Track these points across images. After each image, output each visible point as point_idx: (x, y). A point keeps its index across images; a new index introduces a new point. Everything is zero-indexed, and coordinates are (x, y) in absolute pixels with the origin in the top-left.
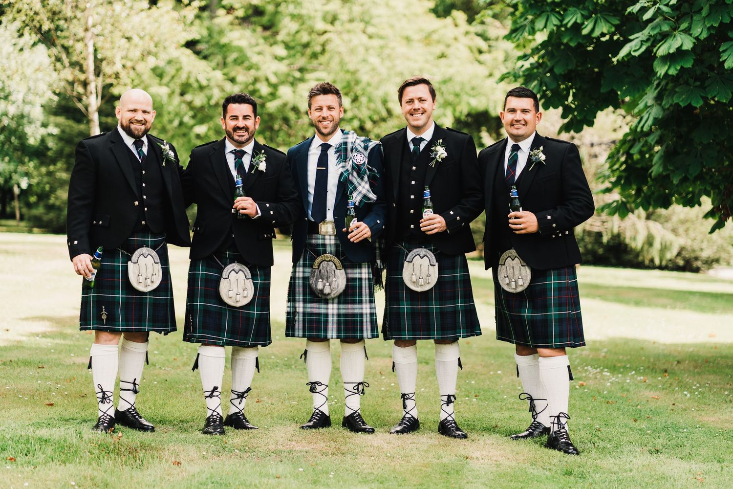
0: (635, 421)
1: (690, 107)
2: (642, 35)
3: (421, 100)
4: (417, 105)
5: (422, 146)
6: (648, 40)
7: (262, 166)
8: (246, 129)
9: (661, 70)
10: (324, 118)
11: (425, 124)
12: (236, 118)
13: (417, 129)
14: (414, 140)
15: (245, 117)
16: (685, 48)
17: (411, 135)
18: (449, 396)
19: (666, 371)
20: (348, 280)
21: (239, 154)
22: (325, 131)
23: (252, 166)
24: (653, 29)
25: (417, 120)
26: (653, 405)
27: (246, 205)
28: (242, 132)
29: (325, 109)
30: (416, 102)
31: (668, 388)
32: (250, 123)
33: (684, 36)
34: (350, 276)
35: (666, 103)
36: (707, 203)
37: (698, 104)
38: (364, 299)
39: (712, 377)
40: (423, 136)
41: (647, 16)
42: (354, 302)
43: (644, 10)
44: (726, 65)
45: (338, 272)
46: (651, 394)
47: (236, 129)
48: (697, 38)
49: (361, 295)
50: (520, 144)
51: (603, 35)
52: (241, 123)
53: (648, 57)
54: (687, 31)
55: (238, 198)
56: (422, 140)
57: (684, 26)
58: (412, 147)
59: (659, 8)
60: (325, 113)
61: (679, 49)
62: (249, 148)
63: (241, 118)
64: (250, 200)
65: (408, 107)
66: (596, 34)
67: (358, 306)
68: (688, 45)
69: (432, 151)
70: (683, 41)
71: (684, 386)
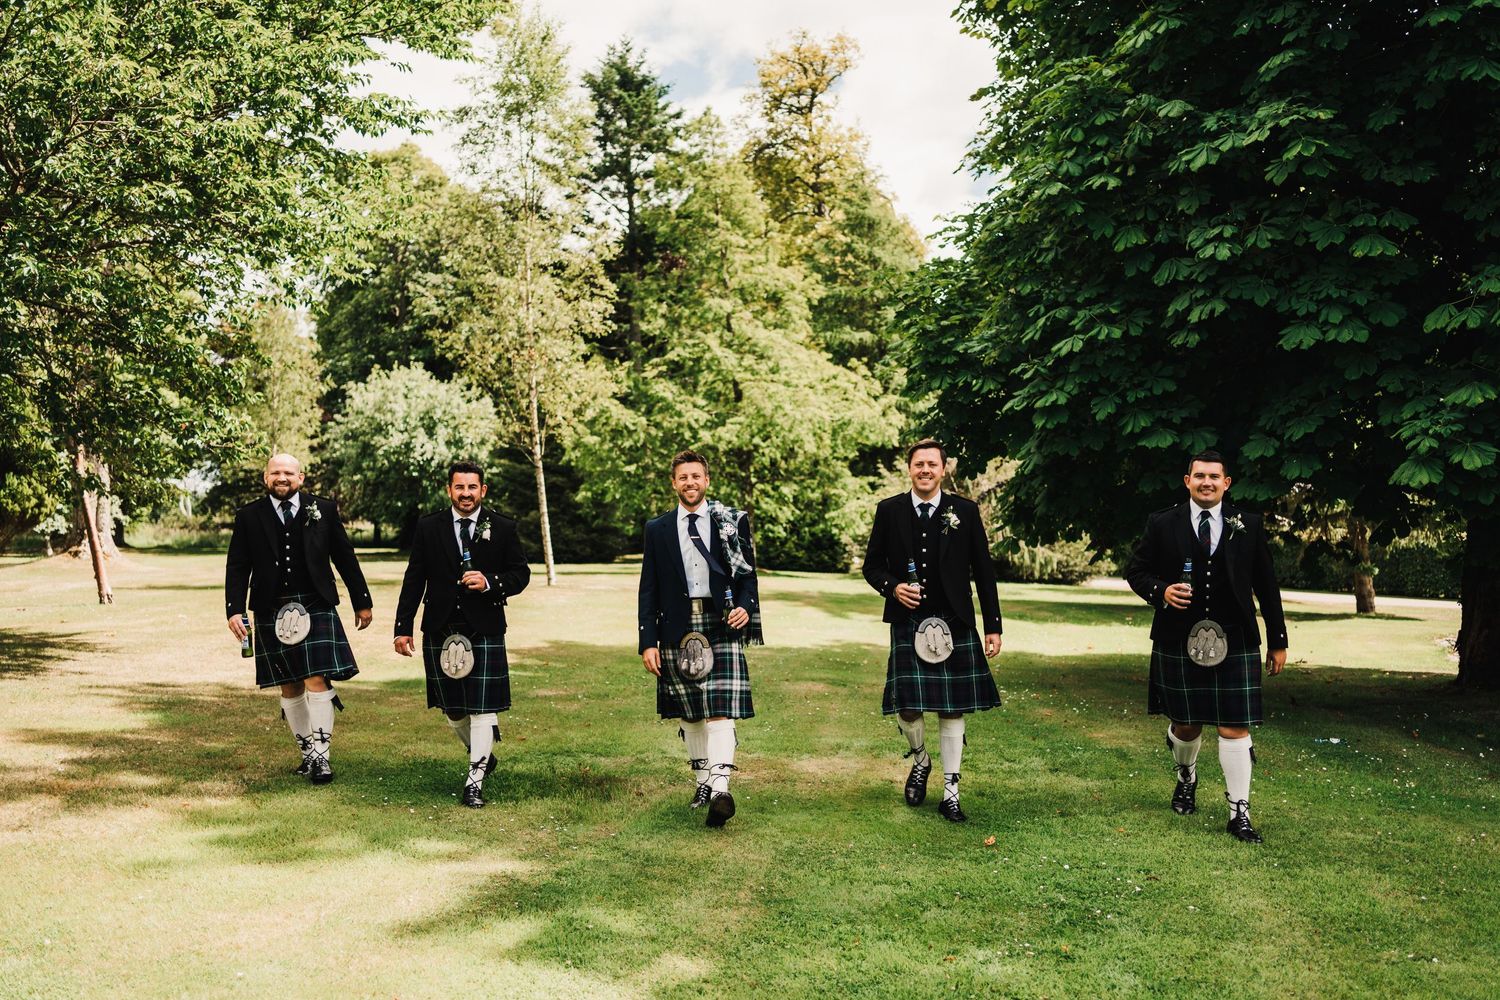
0: (1034, 739)
1: (1067, 456)
2: (1023, 392)
3: (931, 464)
4: (926, 468)
5: (931, 512)
6: (1028, 397)
7: (487, 534)
8: (471, 498)
9: (1039, 424)
10: (689, 487)
11: (933, 489)
12: (461, 487)
13: (924, 494)
14: (921, 506)
15: (471, 487)
16: (1059, 403)
17: (917, 501)
18: (954, 775)
19: (1054, 687)
20: (715, 655)
21: (465, 523)
22: (690, 500)
23: (476, 535)
24: (1034, 387)
25: (925, 484)
26: (1047, 723)
27: (475, 578)
28: (467, 502)
29: (690, 477)
30: (926, 465)
31: (1058, 705)
32: (475, 492)
33: (1059, 393)
34: (719, 651)
35: (1045, 451)
36: (1086, 538)
37: (1075, 453)
38: (735, 674)
39: (1095, 691)
40: (931, 502)
41: (1027, 376)
42: (725, 677)
43: (1024, 371)
44: (1097, 418)
45: (705, 651)
46: (1045, 711)
47: (462, 498)
48: (1069, 393)
49: (731, 670)
50: (1211, 510)
51: (990, 392)
52: (467, 492)
53: (1029, 411)
54: (1061, 389)
55: (467, 573)
56: (930, 505)
57: (1059, 384)
58: (919, 513)
59: (1037, 370)
60: (691, 481)
61: (1054, 403)
62: (474, 517)
63: (466, 488)
64: (479, 574)
65: (917, 470)
66: (985, 390)
67: (728, 681)
68: (1062, 401)
69: (944, 518)
70: (1058, 397)
71: (1073, 703)
